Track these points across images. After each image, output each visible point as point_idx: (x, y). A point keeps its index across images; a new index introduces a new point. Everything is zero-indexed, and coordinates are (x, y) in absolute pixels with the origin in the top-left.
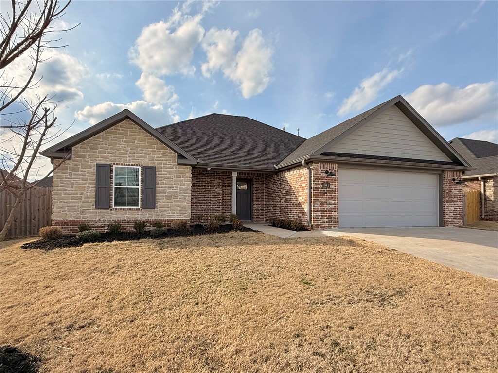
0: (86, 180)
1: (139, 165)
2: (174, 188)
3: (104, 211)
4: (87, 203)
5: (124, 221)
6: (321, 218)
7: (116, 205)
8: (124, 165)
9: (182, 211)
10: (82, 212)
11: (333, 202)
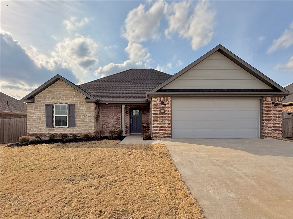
0: (42, 113)
1: (67, 104)
2: (85, 116)
3: (51, 128)
4: (42, 125)
5: (60, 134)
6: (159, 132)
7: (56, 126)
8: (59, 104)
9: (90, 128)
10: (41, 129)
11: (167, 122)
